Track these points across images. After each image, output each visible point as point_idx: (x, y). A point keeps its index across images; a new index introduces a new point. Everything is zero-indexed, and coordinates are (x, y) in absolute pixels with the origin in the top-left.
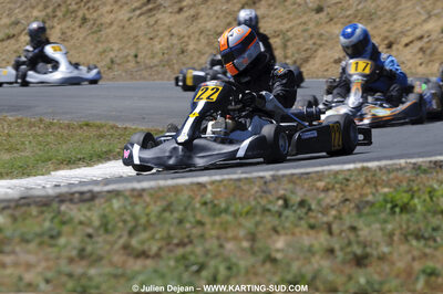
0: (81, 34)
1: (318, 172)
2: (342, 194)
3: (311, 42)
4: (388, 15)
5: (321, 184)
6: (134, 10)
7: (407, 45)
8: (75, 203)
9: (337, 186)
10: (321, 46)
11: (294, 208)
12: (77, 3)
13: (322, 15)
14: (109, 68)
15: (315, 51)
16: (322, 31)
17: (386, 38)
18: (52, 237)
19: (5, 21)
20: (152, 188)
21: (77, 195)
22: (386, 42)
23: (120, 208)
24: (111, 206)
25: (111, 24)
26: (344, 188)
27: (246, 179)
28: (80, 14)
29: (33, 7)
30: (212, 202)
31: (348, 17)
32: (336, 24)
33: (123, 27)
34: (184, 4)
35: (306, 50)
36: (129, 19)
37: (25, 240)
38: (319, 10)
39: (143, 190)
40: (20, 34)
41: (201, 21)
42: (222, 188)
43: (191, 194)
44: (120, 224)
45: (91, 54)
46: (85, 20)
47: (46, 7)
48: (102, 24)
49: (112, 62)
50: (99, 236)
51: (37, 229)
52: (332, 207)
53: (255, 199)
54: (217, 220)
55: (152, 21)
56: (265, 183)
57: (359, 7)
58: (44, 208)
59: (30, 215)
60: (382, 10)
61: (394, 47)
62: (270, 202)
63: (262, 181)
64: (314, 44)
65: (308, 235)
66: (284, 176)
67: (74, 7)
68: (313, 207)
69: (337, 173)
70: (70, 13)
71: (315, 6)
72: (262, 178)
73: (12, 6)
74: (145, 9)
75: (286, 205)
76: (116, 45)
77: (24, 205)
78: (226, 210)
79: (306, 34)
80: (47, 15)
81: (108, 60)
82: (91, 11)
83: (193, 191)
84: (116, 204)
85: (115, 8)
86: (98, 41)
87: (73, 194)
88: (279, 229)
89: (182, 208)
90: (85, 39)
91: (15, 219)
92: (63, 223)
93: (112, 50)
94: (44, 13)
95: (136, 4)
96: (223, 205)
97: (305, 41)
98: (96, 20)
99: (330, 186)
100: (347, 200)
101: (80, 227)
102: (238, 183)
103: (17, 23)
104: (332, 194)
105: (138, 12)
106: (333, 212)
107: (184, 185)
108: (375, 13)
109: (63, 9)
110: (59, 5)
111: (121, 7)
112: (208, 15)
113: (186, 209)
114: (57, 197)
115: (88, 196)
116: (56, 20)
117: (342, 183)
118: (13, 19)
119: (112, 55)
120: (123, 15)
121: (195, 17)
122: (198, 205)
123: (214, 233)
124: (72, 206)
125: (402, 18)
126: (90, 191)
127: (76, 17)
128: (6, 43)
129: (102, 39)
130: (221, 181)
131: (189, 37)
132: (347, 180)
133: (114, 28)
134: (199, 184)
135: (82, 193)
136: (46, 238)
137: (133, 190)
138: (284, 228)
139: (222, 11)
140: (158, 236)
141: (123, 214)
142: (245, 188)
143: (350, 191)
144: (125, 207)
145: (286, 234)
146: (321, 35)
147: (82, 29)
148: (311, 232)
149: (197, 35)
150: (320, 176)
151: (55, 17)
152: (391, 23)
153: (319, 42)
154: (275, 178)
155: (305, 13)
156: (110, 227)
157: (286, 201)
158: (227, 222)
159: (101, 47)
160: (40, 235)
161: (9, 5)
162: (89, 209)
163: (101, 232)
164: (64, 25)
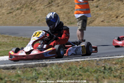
0: (30, 12)
1: (112, 58)
2: (121, 65)
3: (95, 16)
4: (117, 9)
5: (114, 62)
6: (45, 6)
7: (122, 17)
8: (41, 67)
9: (119, 63)
10: (98, 17)
11: (107, 70)
12: (29, 4)
13: (98, 8)
14: (38, 22)
15: (96, 18)
16: (98, 13)
17: (116, 15)
18: (36, 79)
19: (9, 8)
20: (63, 62)
21: (41, 64)
22: (116, 16)
23: (55, 69)
24: (52, 68)
25: (39, 10)
26: (121, 64)
27: (91, 60)
28: (30, 6)
29: (17, 4)
30: (82, 68)
31: (105, 9)
32: (102, 11)
33: (42, 11)
34: (59, 4)
35: (93, 18)
36: (44, 8)
37: (28, 80)
38: (97, 7)
39: (61, 63)
40: (13, 12)
41: (64, 9)
42: (84, 63)
43: (76, 65)
44: (56, 74)
45: (33, 18)
46: (31, 8)
47: (21, 5)
48: (36, 10)
49: (39, 20)
50: (50, 78)
51: (31, 76)
52: (119, 70)
53: (95, 67)
54: (86, 74)
55: (50, 9)
56: (97, 61)
57: (108, 6)
58: (32, 69)
59: (28, 71)
60: (115, 7)
61: (118, 18)
62: (100, 68)
63: (96, 61)
64: (96, 16)
65: (114, 79)
66: (102, 59)
67: (28, 5)
68: (113, 70)
69: (118, 59)
70: (27, 6)
71: (96, 6)
72: (96, 60)
73: (11, 4)
74: (48, 5)
75: (105, 69)
76: (40, 16)
77: (25, 67)
78: (88, 71)
79: (93, 14)
80: (21, 7)
81: (38, 20)
82: (33, 6)
83: (76, 64)
84: (54, 68)
85: (40, 5)
86: (35, 14)
87: (40, 64)
88: (105, 77)
89: (74, 70)
90: (31, 14)
91: (23, 72)
92: (39, 74)
93: (39, 17)
94: (20, 6)
95: (46, 4)
96: (86, 69)
97: (93, 15)
98: (34, 8)
99: (117, 63)
100: (123, 67)
101: (44, 75)
102: (89, 62)
103: (12, 9)
104: (118, 66)
105: (46, 6)
106: (119, 71)
107: (73, 62)
108: (113, 8)
109: (25, 5)
110: (24, 4)
111: (42, 5)
112: (66, 8)
113: (75, 70)
114: (35, 65)
115: (44, 65)
116: (23, 8)
117: (120, 62)
118: (11, 8)
119: (39, 18)
120: (42, 7)
121: (62, 8)
122: (78, 69)
123: (85, 78)
124: (40, 68)
125: (120, 9)
126: (45, 63)
127: (29, 7)
128: (9, 14)
129: (36, 14)
130: (84, 61)
131: (61, 14)
132: (122, 61)
133: (40, 11)
134: (77, 61)
135: (42, 64)
136: (34, 79)
137: (58, 63)
138: (106, 77)
139: (70, 7)
140: (68, 79)
141: (56, 71)
142: (92, 63)
143: (123, 65)
144: (56, 69)
145: (107, 79)
146: (98, 14)
147: (31, 11)
148: (115, 78)
149: (63, 13)
150: (113, 60)
151: (23, 7)
152: (117, 11)
153: (97, 16)
154: (100, 60)
155: (93, 8)
156: (53, 75)
157: (105, 68)
158: (89, 75)
159: (36, 16)
160: (32, 78)
161: (10, 4)
162: (46, 69)
163: (50, 77)
164: (26, 10)
